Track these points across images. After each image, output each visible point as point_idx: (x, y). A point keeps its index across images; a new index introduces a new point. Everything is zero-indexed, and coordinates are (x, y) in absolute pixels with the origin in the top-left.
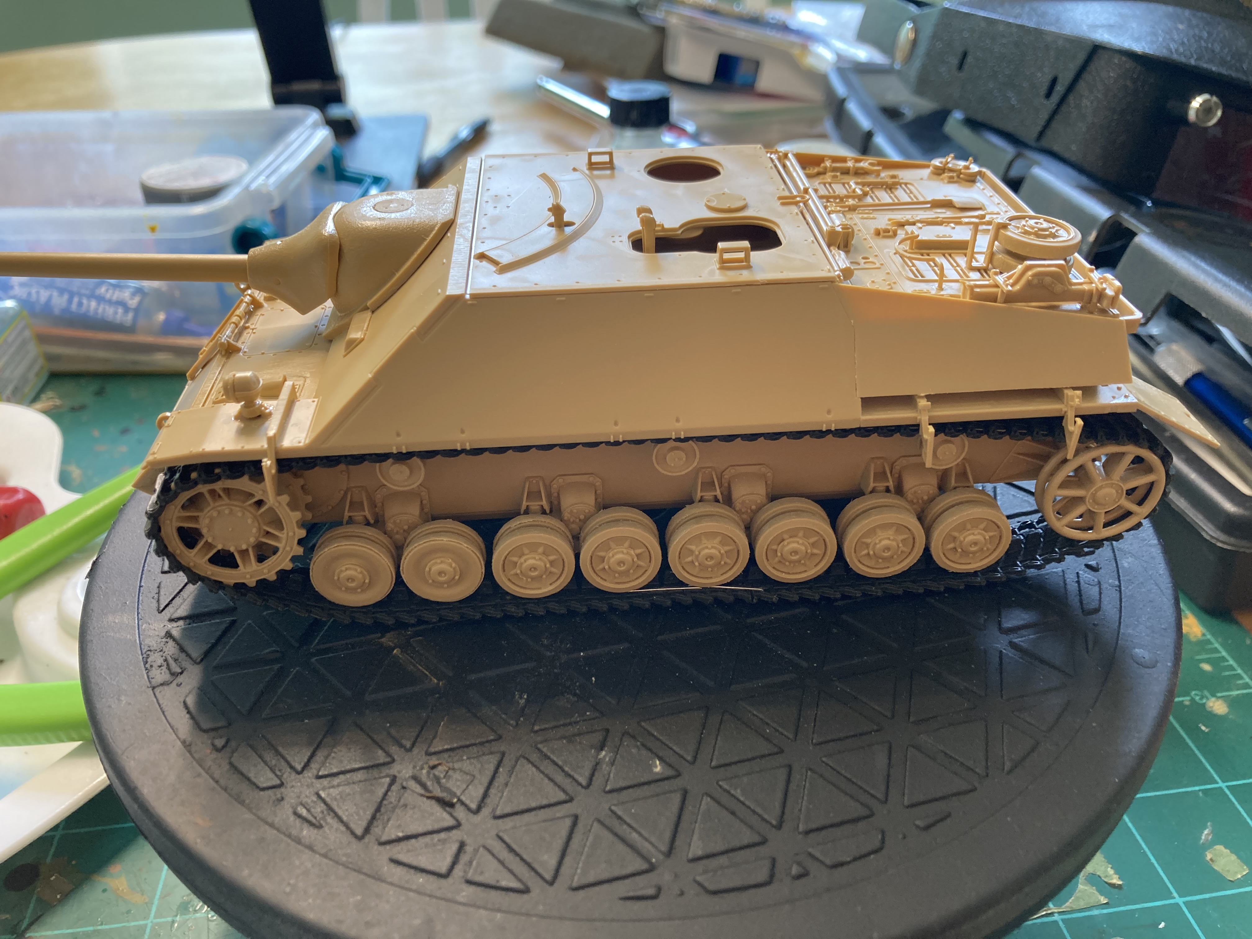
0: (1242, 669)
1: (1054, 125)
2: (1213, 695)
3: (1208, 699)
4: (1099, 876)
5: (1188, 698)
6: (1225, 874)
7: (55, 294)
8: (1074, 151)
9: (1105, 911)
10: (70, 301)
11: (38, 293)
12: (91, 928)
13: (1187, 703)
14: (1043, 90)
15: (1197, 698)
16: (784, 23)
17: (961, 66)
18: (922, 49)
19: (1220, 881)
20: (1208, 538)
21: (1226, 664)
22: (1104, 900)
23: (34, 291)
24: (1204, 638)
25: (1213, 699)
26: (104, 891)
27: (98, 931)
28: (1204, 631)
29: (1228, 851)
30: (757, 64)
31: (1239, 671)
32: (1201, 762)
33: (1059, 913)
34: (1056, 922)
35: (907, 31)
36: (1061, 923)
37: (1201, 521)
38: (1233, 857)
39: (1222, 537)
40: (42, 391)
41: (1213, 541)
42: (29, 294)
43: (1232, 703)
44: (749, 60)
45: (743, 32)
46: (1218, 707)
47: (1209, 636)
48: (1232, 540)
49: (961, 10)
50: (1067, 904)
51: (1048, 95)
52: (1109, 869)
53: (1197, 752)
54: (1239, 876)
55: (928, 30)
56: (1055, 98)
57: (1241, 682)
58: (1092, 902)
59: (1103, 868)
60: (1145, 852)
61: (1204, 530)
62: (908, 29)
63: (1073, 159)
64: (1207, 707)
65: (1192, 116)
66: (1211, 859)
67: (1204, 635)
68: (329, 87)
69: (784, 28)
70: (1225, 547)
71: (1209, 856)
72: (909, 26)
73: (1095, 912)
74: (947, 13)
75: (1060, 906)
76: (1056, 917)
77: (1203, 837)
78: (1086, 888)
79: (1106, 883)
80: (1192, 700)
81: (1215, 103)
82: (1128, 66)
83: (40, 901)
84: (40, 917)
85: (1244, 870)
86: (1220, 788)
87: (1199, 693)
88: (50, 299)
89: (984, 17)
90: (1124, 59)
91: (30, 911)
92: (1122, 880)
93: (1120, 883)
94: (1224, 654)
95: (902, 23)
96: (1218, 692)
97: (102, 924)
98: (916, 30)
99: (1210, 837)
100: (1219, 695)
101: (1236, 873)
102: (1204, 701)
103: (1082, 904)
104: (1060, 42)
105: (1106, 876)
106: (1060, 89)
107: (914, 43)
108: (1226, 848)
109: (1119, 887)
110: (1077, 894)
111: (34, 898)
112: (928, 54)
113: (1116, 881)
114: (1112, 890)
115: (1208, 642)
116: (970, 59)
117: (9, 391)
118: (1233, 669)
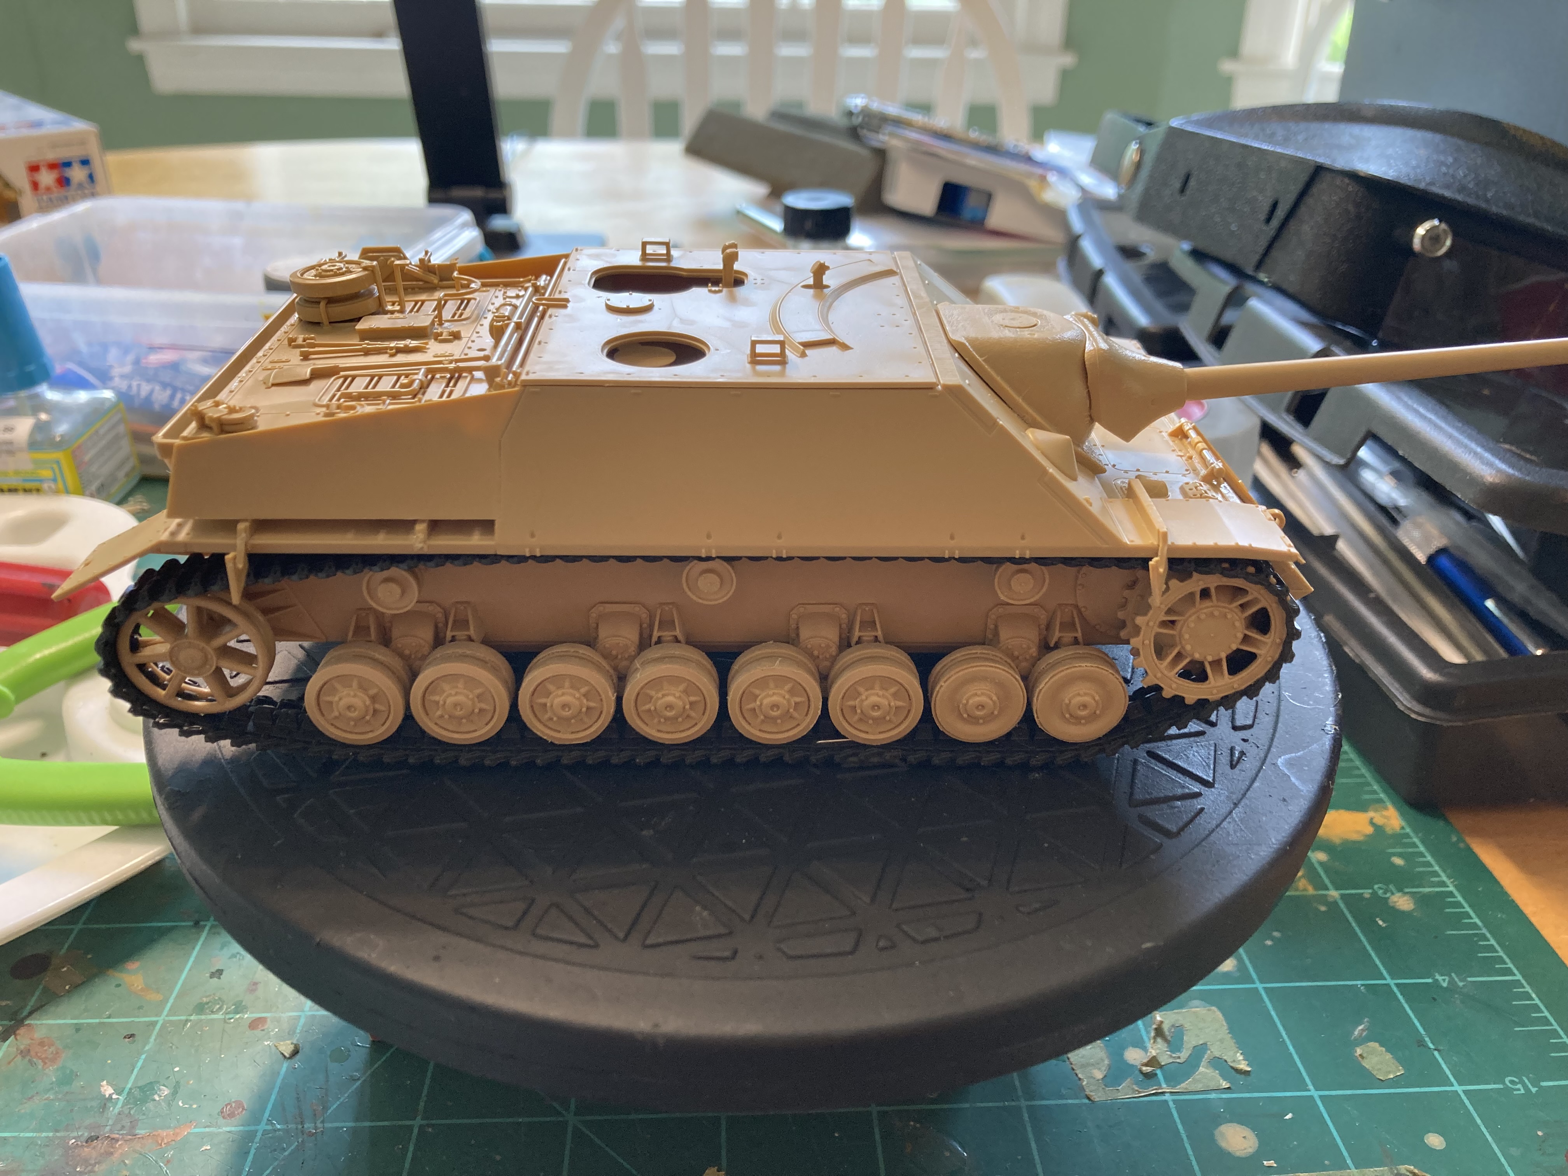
0: (1440, 867)
1: (1274, 253)
2: (1400, 890)
3: (1393, 894)
4: (1226, 1061)
5: (1370, 891)
6: (1375, 1073)
7: (157, 388)
8: (1292, 281)
9: (1224, 1096)
10: (172, 397)
11: (139, 386)
12: (97, 1021)
13: (1367, 896)
14: (1263, 216)
15: (1380, 892)
16: (1027, 153)
17: (1183, 190)
18: (1145, 173)
19: (1367, 1078)
20: (1402, 708)
21: (1424, 859)
22: (1225, 1084)
23: (135, 384)
24: (1402, 832)
25: (1400, 894)
26: (118, 986)
27: (104, 1023)
28: (1403, 823)
29: (1384, 1049)
30: (989, 197)
31: (1437, 868)
32: (1370, 955)
33: (1171, 1092)
34: (1166, 1101)
35: (1132, 152)
36: (1171, 1104)
37: (1397, 690)
38: (1389, 1056)
39: (1418, 708)
40: (130, 493)
41: (1407, 712)
42: (130, 387)
43: (1422, 901)
44: (979, 191)
45: (975, 159)
46: (1403, 902)
47: (1408, 830)
48: (1427, 711)
49: (1186, 129)
50: (1183, 1085)
51: (1268, 220)
52: (1238, 1054)
53: (1369, 948)
54: (1392, 1076)
55: (1153, 149)
56: (1275, 223)
57: (1436, 879)
58: (1212, 1085)
59: (1231, 1053)
60: (1284, 1041)
61: (1399, 700)
62: (1133, 150)
63: (1291, 290)
64: (1390, 901)
65: (1417, 244)
66: (1360, 1055)
67: (1403, 828)
68: (493, 195)
69: (1028, 159)
70: (1420, 718)
71: (1359, 1051)
72: (1134, 147)
73: (1213, 1096)
74: (1175, 134)
75: (1174, 1087)
76: (1167, 1097)
77: (1356, 1033)
78: (1208, 1071)
79: (1232, 1068)
80: (1374, 893)
81: (1444, 230)
82: (1350, 189)
83: (46, 990)
84: (42, 1006)
85: (1399, 1070)
86: (1388, 985)
87: (1384, 887)
88: (151, 392)
89: (1209, 137)
90: (1347, 181)
91: (34, 998)
92: (1251, 1067)
93: (1249, 1069)
94: (1422, 849)
95: (1127, 145)
96: (1407, 887)
97: (109, 1017)
98: (1142, 152)
99: (1364, 1034)
100: (1407, 890)
101: (1389, 1072)
102: (1388, 895)
103: (1199, 1087)
104: (1283, 164)
105: (1234, 1061)
106: (1280, 213)
107: (1138, 166)
108: (1382, 1045)
109: (1246, 1073)
110: (1197, 1075)
111: (41, 987)
112: (1151, 177)
113: (1243, 1066)
114: (1238, 1076)
115: (1407, 836)
116: (1192, 183)
117: (94, 487)
118: (1431, 866)
